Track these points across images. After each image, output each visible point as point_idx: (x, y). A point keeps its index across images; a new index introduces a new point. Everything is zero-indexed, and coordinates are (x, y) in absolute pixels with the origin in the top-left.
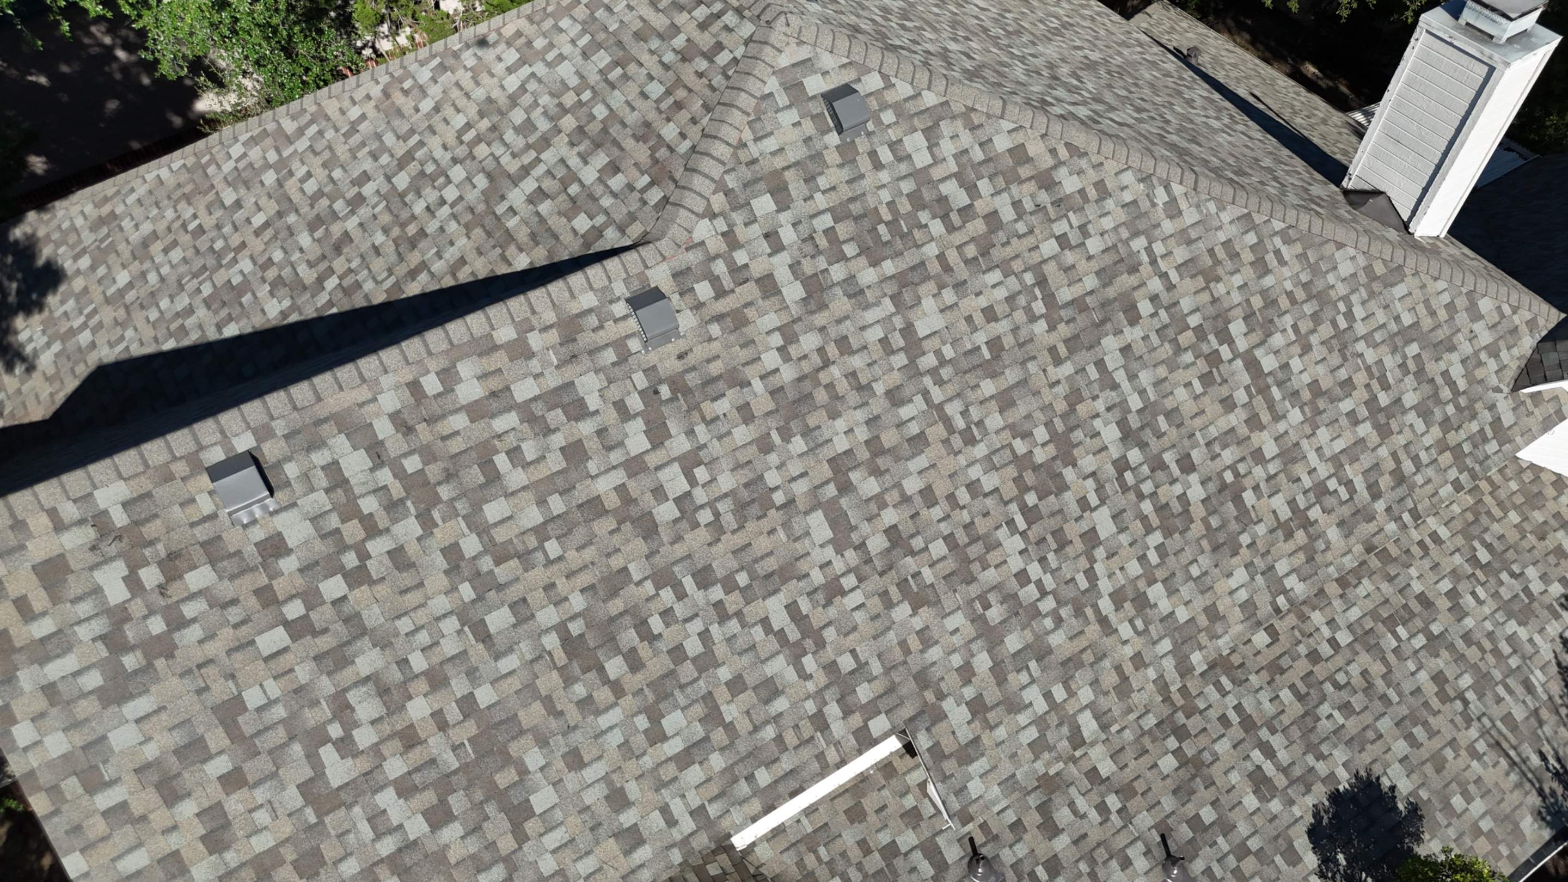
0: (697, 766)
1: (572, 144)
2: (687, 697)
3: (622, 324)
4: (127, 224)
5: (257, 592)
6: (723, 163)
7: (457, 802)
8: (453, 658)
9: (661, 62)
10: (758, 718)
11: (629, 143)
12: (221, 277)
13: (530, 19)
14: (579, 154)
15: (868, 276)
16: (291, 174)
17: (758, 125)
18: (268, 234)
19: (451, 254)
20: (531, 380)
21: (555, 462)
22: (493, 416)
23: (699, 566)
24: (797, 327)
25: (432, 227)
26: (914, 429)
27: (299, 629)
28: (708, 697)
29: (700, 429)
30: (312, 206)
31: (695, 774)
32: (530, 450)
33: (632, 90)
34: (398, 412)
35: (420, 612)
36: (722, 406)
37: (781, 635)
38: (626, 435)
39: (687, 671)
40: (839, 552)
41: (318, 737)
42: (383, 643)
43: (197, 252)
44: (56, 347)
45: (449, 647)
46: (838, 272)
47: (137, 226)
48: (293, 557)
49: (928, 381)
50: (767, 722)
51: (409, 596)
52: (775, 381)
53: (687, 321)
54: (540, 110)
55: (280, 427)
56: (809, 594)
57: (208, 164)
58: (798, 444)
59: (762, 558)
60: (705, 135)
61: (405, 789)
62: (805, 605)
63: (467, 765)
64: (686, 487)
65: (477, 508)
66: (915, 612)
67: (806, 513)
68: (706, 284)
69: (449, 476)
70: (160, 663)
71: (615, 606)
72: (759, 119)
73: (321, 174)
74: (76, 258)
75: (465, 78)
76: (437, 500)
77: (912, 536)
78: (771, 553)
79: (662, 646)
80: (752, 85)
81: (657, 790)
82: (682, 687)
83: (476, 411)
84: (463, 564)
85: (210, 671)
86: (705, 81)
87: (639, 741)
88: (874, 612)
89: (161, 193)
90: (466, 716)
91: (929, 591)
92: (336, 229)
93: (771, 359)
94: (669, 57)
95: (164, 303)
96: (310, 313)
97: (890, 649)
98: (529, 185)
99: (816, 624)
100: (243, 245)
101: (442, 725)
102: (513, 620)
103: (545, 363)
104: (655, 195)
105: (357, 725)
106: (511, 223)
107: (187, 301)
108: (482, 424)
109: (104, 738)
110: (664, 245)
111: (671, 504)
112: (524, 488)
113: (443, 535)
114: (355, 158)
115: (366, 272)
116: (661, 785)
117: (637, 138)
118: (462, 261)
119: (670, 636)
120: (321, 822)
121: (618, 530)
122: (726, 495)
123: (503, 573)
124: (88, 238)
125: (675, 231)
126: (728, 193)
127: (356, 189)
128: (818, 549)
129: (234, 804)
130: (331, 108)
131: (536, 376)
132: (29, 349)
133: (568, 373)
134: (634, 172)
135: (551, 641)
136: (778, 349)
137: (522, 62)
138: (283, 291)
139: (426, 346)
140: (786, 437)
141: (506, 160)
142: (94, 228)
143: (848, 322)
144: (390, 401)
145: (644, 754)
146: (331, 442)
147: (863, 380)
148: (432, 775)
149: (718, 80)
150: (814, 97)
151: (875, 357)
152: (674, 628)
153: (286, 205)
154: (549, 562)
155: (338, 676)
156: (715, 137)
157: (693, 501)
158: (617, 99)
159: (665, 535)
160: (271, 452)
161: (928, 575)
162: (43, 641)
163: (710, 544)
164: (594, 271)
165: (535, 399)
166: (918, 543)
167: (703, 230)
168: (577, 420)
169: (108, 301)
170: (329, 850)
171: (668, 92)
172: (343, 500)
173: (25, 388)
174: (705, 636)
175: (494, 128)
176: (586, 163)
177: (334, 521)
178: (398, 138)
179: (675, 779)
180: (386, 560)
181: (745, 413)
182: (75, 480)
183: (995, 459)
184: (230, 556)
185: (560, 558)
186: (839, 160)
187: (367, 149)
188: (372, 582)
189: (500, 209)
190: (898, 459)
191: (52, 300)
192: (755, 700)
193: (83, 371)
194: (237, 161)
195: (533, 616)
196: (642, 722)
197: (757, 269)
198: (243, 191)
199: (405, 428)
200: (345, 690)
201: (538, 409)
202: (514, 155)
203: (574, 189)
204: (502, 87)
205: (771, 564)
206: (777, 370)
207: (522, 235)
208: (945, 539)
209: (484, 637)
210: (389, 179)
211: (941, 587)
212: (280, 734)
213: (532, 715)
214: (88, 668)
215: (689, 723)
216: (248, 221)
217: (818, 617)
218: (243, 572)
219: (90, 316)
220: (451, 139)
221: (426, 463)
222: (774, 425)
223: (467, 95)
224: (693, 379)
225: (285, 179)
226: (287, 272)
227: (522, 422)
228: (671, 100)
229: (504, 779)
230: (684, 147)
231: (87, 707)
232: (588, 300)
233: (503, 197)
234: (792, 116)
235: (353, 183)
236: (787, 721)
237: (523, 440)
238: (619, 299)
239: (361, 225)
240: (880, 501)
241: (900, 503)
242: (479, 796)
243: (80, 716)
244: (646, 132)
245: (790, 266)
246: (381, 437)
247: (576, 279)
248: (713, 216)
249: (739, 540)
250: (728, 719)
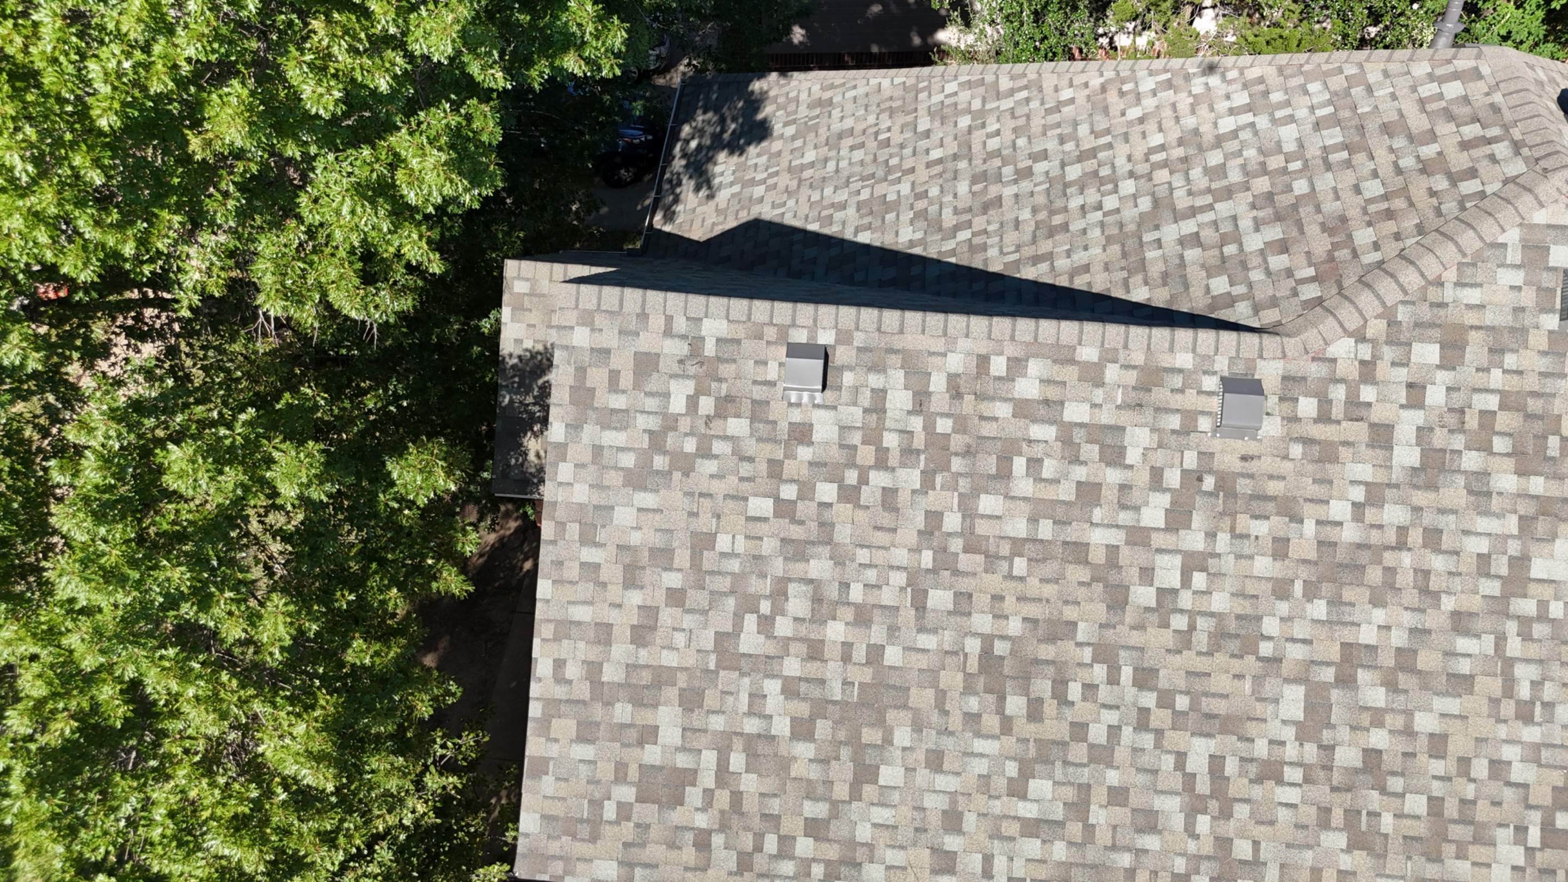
0: (1039, 842)
1: (1253, 206)
2: (1066, 775)
3: (1203, 398)
4: (836, 113)
5: (770, 461)
6: (1405, 292)
7: (823, 728)
8: (885, 607)
9: (1396, 164)
10: (1122, 841)
11: (1313, 230)
12: (880, 189)
13: (1281, 70)
14: (1255, 218)
15: (1506, 481)
16: (983, 126)
17: (1469, 271)
18: (938, 169)
19: (1080, 257)
20: (1087, 407)
21: (1066, 492)
22: (1035, 421)
23: (1146, 665)
24: (1389, 493)
25: (1076, 226)
26: (1464, 667)
27: (784, 509)
28: (1085, 789)
29: (1223, 539)
30: (985, 161)
31: (1032, 847)
32: (1049, 468)
33: (1349, 178)
34: (958, 375)
35: (881, 552)
36: (1260, 528)
37: (1190, 779)
38: (1147, 504)
39: (1078, 752)
40: (1301, 739)
41: (749, 604)
42: (839, 561)
43: (875, 160)
44: (736, 188)
45: (887, 597)
46: (1472, 461)
47: (842, 118)
48: (811, 449)
49: (1512, 627)
50: (1128, 849)
51: (879, 534)
52: (1331, 533)
53: (1272, 428)
54: (1240, 161)
55: (859, 339)
56: (1242, 759)
57: (923, 90)
58: (1319, 609)
59: (1214, 695)
60: (1401, 255)
61: (790, 690)
62: (1231, 767)
63: (847, 703)
64: (1177, 584)
65: (976, 492)
66: (1349, 849)
67: (1287, 681)
68: (1314, 401)
69: (968, 453)
70: (677, 475)
71: (1047, 652)
72: (1474, 265)
73: (1008, 136)
74: (786, 124)
75: (1184, 101)
76: (947, 468)
77: (1394, 773)
78: (1226, 696)
79: (1069, 714)
80: (1488, 229)
81: (991, 837)
82: (1066, 763)
83: (1023, 409)
84: (937, 533)
85: (706, 503)
86: (1434, 201)
87: (1000, 784)
88: (1304, 820)
89: (874, 99)
90: (868, 663)
91: (1378, 840)
92: (994, 190)
93: (1339, 509)
94: (1408, 162)
95: (828, 191)
96: (932, 253)
97: (1298, 868)
98: (1188, 227)
99: (1233, 791)
100: (913, 170)
101: (846, 658)
102: (951, 607)
103: (1109, 398)
104: (1310, 292)
105: (783, 613)
106: (1151, 254)
107: (845, 197)
108: (1022, 422)
109: (612, 508)
110: (1292, 344)
111: (1152, 591)
112: (1025, 499)
113: (933, 500)
114: (1044, 134)
115: (997, 239)
116: (996, 835)
117: (1324, 228)
118: (1086, 268)
119: (1082, 711)
120: (716, 672)
121: (1089, 585)
122: (1212, 615)
123: (966, 561)
124: (803, 112)
125: (1311, 337)
126: (1393, 323)
127: (1030, 162)
128: (1277, 723)
129: (667, 616)
130: (1049, 82)
131: (1094, 406)
132: (716, 181)
133: (1124, 418)
134: (1302, 260)
135: (973, 646)
136: (1354, 504)
137: (1249, 108)
138: (922, 224)
139: (1014, 330)
140: (1311, 593)
141: (1179, 194)
142: (810, 107)
143: (1452, 518)
144: (955, 362)
145: (998, 797)
146: (891, 372)
147: (1434, 585)
148: (816, 692)
149: (1450, 207)
150: (1555, 269)
151: (1462, 569)
152: (1088, 705)
153: (966, 151)
154: (1010, 577)
155: (791, 565)
156: (1412, 263)
157: (1175, 601)
158: (1325, 182)
159: (1130, 616)
160: (841, 356)
161: (1387, 822)
162: (614, 411)
163: (1168, 651)
164: (1206, 336)
165: (1081, 425)
166: (1395, 784)
167: (1343, 348)
168: (1108, 464)
169: (790, 169)
170: (711, 698)
171: (1386, 197)
172: (874, 425)
173: (699, 210)
174: (1114, 731)
175: (1185, 160)
176: (1257, 230)
177: (856, 438)
178: (1092, 132)
179: (1012, 839)
180: (878, 495)
181: (1280, 548)
182: (697, 302)
183: (1545, 754)
184: (768, 422)
185: (1022, 579)
186: (1544, 346)
187: (1059, 131)
188: (858, 506)
189: (1148, 237)
190: (1425, 687)
191: (752, 150)
192: (1128, 822)
193: (744, 217)
194: (947, 96)
195: (970, 614)
196: (1012, 769)
197: (1379, 414)
198: (937, 124)
199: (956, 393)
200: (790, 580)
201: (1079, 436)
202: (1190, 193)
203: (1230, 249)
204: (1215, 125)
205: (1219, 707)
206: (1340, 524)
207: (1155, 270)
208: (1430, 799)
209: (920, 606)
210: (1063, 165)
211: (1395, 845)
212: (723, 584)
213: (923, 698)
214: (629, 449)
215: (1054, 799)
216: (927, 151)
217: (1238, 787)
218: (768, 440)
219: (771, 176)
220: (1139, 153)
221: (955, 431)
222: (1304, 576)
223: (1177, 119)
224: (1244, 486)
225: (977, 128)
226: (933, 209)
227: (1057, 439)
228: (1385, 205)
229: (870, 735)
230: (1371, 258)
231: (614, 479)
232: (1184, 360)
233: (1157, 227)
234: (1517, 278)
235: (1030, 156)
236: (1148, 861)
237: (1048, 455)
238: (1215, 373)
239: (1016, 196)
240: (1378, 717)
241: (1400, 732)
242: (842, 735)
243: (606, 483)
244: (1338, 226)
245: (1419, 429)
246: (932, 389)
247: (1184, 335)
248: (1360, 337)
249: (1201, 664)
250: (1092, 820)
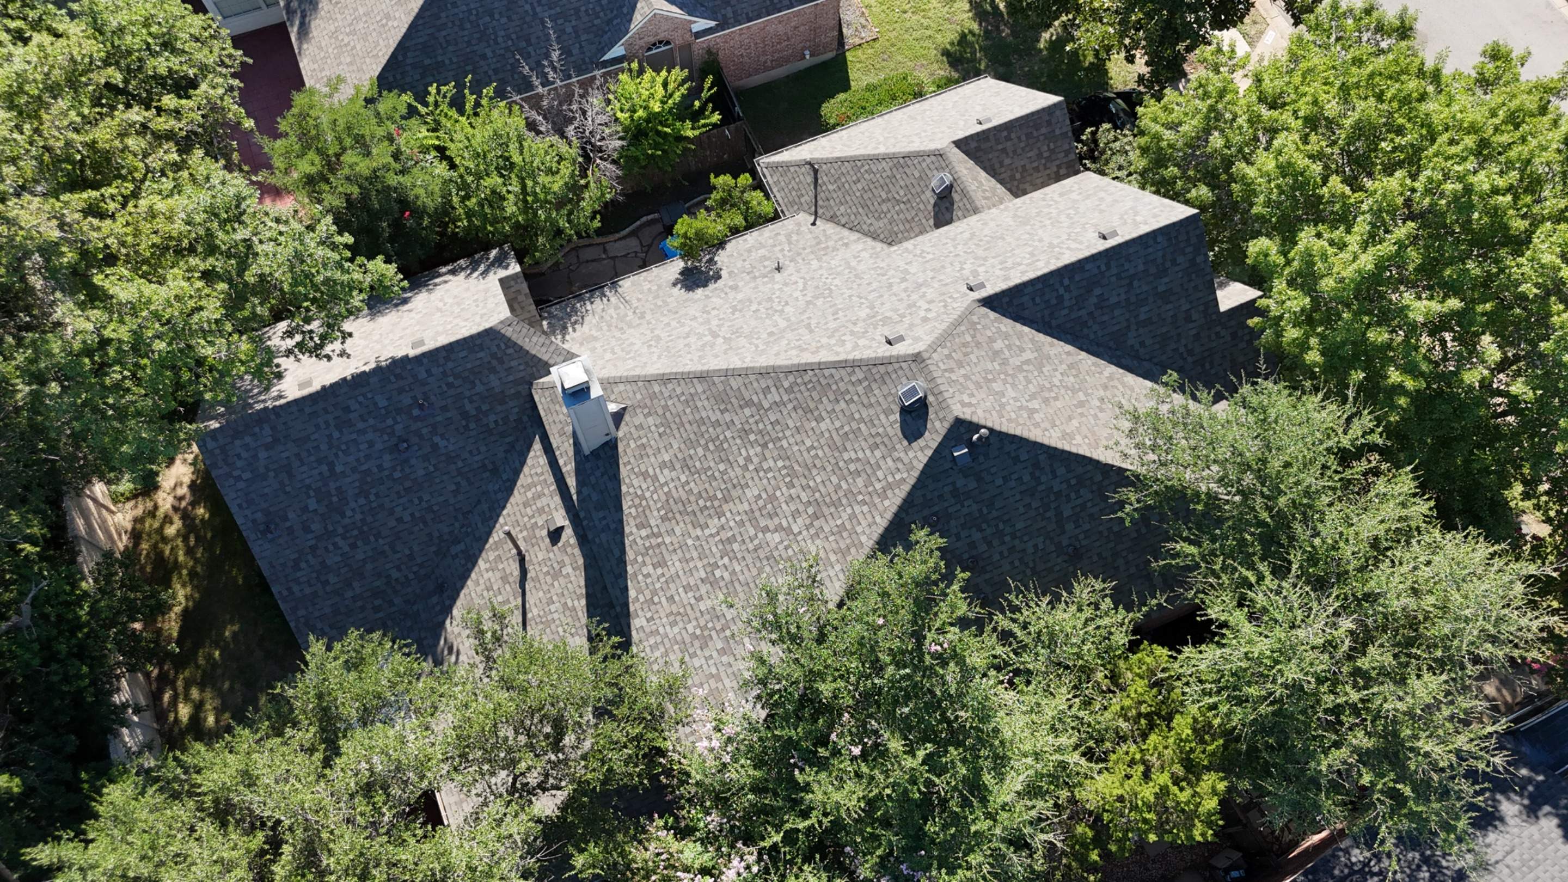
104: (975, 318)
141: (1036, 373)
230: (963, 328)
244: (978, 345)
